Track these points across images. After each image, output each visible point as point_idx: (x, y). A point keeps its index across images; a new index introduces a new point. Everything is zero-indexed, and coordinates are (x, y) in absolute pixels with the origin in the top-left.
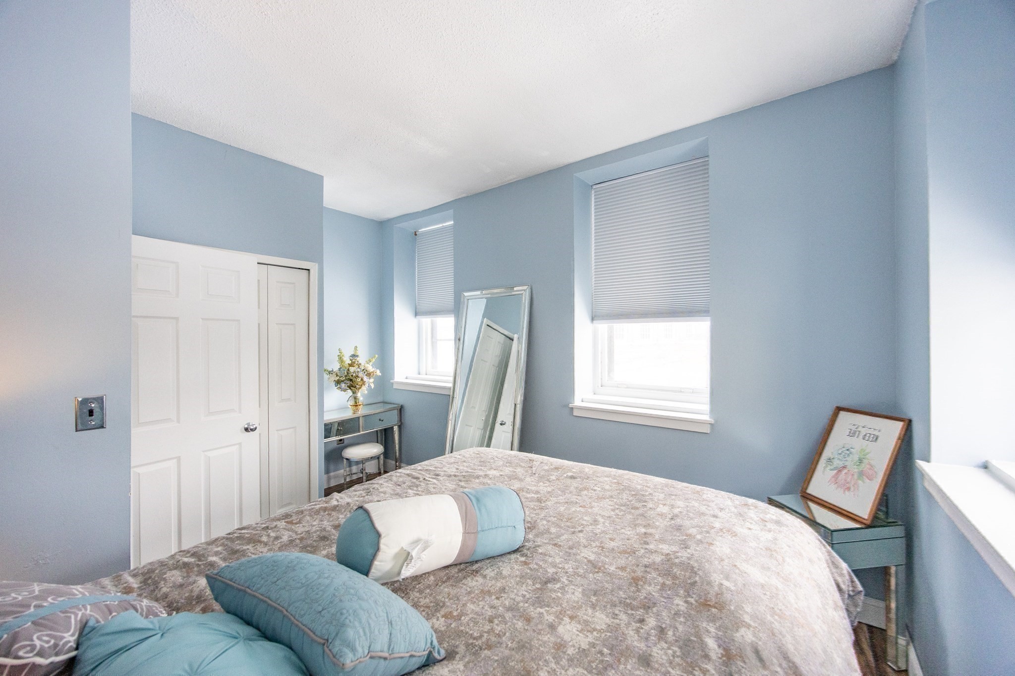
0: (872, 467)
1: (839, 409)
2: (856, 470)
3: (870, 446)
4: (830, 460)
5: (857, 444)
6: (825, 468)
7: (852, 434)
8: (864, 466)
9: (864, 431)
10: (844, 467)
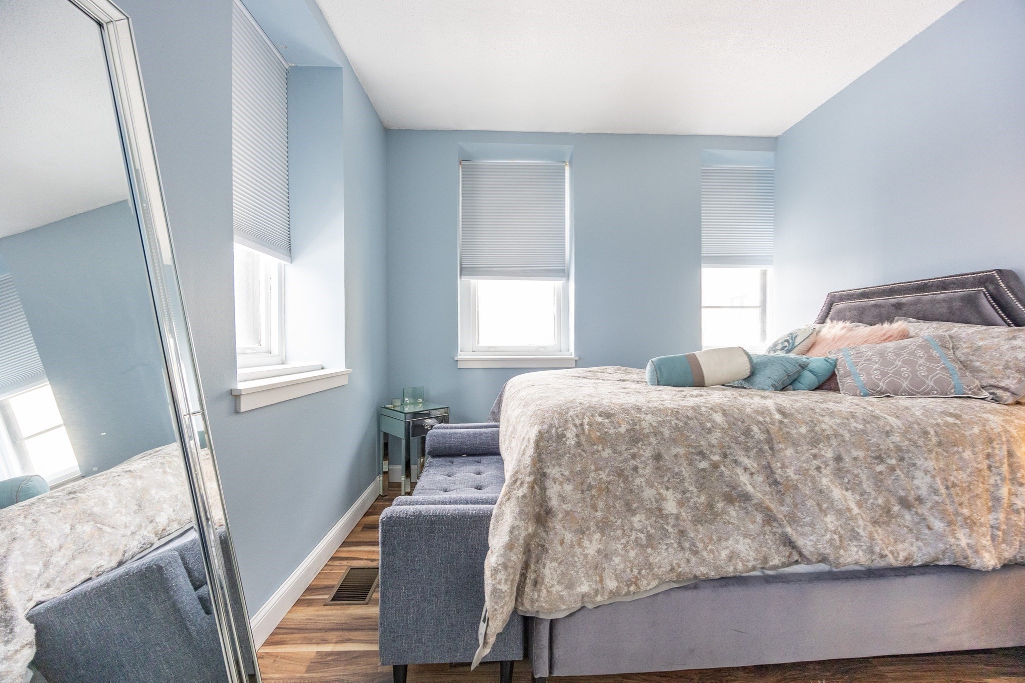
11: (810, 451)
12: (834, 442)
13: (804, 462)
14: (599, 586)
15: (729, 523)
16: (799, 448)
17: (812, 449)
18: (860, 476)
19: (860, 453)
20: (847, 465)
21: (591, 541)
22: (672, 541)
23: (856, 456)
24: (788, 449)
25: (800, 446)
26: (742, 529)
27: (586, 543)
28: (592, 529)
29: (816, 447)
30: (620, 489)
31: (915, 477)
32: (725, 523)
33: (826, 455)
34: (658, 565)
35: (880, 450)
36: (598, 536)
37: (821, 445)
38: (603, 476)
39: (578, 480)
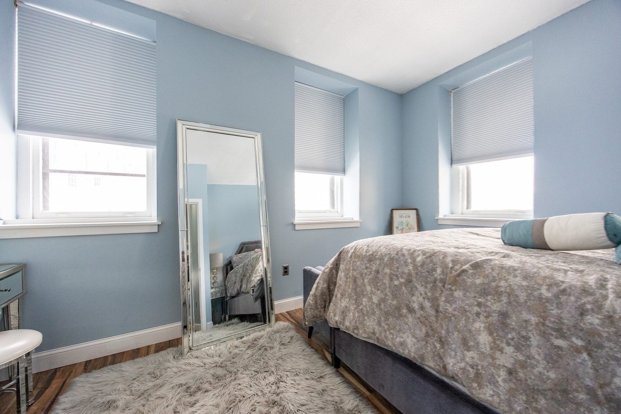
0: (412, 226)
1: (392, 210)
2: (407, 228)
3: (409, 219)
4: (397, 227)
5: (404, 220)
6: (396, 231)
7: (401, 217)
8: (409, 226)
9: (404, 215)
10: (403, 228)
11: (477, 299)
12: (504, 299)
13: (467, 305)
14: (342, 321)
15: (407, 324)
16: (468, 293)
17: (480, 298)
18: (530, 340)
19: (533, 318)
20: (513, 323)
21: (344, 301)
22: (376, 318)
23: (527, 319)
24: (457, 291)
25: (469, 292)
26: (412, 331)
27: (343, 301)
28: (346, 296)
29: (484, 298)
30: (360, 282)
31: (618, 374)
32: (404, 322)
33: (491, 306)
34: (367, 327)
35: (563, 324)
36: (347, 300)
37: (489, 298)
38: (355, 274)
39: (347, 273)
